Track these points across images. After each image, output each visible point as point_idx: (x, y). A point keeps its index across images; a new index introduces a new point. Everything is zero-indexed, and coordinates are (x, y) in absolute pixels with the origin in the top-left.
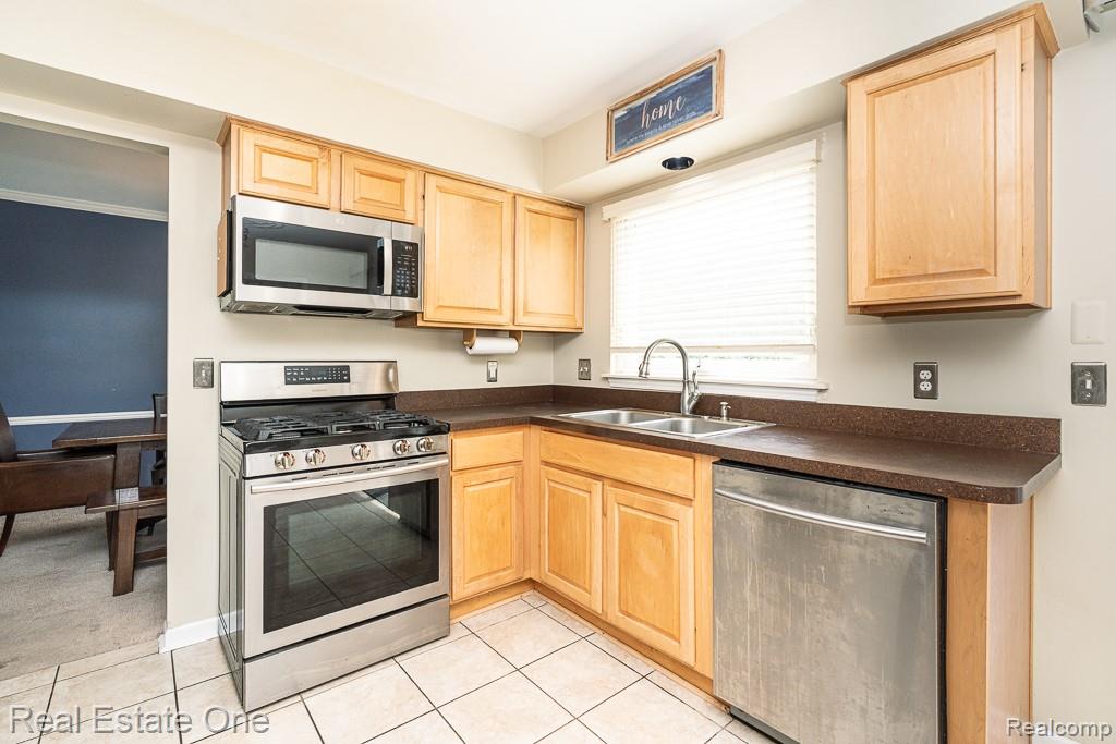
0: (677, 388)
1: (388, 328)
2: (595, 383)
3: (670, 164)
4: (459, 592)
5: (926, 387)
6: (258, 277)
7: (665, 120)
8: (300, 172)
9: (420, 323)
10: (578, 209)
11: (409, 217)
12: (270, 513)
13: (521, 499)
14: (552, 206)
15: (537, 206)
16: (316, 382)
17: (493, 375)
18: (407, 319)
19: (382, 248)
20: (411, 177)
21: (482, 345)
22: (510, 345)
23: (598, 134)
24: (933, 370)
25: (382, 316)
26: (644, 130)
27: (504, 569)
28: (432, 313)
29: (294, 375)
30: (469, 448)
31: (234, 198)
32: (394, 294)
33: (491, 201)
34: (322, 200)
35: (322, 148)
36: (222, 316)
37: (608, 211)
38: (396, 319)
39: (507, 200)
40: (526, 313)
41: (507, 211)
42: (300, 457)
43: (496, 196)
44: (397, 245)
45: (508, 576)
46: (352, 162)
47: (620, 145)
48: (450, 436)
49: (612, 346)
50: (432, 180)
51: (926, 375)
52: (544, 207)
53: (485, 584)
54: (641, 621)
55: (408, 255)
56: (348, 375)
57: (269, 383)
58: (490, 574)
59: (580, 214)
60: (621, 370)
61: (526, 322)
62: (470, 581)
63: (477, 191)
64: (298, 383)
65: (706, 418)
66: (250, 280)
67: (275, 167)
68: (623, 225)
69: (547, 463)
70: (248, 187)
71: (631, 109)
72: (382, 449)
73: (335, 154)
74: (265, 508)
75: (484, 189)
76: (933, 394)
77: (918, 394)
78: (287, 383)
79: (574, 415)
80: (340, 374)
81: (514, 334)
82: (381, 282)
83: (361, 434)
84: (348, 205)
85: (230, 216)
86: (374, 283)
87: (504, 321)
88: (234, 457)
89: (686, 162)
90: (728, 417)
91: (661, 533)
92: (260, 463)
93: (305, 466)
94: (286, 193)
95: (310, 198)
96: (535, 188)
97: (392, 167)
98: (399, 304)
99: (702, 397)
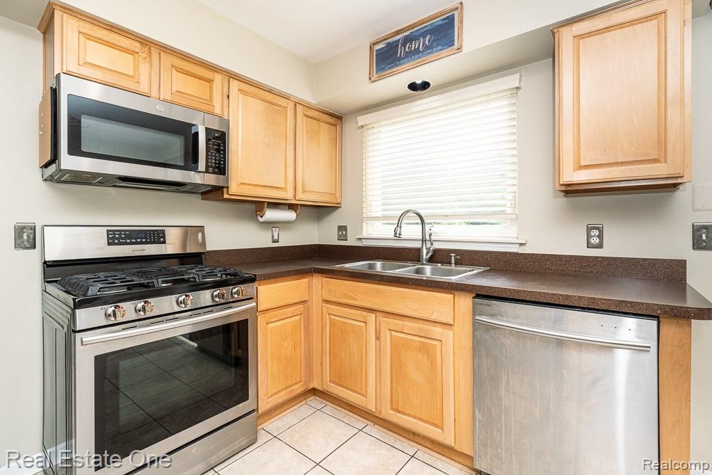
0: (418, 245)
1: (196, 200)
2: (351, 242)
3: (413, 87)
4: (263, 406)
5: (595, 241)
6: (83, 149)
7: (417, 52)
8: (121, 62)
9: (226, 196)
10: (337, 118)
11: (217, 111)
12: (101, 361)
13: (307, 330)
14: (321, 114)
15: (312, 113)
16: (132, 243)
17: (276, 237)
18: (213, 193)
19: (197, 134)
20: (218, 78)
21: (270, 215)
22: (291, 215)
23: (363, 62)
24: (599, 229)
25: (192, 190)
26: (400, 59)
27: (296, 383)
28: (234, 188)
29: (115, 237)
30: (270, 293)
31: (58, 76)
32: (207, 171)
33: (280, 106)
34: (144, 88)
35: (143, 44)
36: (44, 185)
37: (362, 120)
38: (203, 193)
39: (291, 105)
40: (304, 191)
41: (290, 113)
42: (129, 309)
43: (283, 102)
44: (209, 132)
45: (299, 389)
46: (168, 60)
47: (380, 69)
48: (256, 284)
49: (364, 215)
50: (235, 84)
51: (596, 232)
52: (315, 114)
53: (282, 397)
54: (409, 415)
55: (219, 140)
56: (164, 237)
57: (92, 245)
58: (285, 389)
59: (339, 121)
60: (376, 232)
61: (304, 197)
62: (271, 396)
63: (268, 96)
64: (120, 244)
65: (439, 265)
66: (75, 149)
67: (100, 55)
68: (375, 131)
69: (327, 302)
70: (73, 68)
71: (389, 43)
72: (203, 297)
73: (155, 51)
74: (96, 358)
75: (276, 97)
76: (600, 246)
77: (589, 246)
78: (109, 244)
79: (347, 266)
80: (157, 236)
81: (291, 207)
82: (196, 160)
83: (184, 285)
84: (166, 95)
85: (55, 93)
86: (190, 161)
87: (288, 196)
88: (62, 314)
89: (425, 85)
90: (456, 264)
91: (426, 350)
92: (85, 317)
93: (134, 317)
94: (109, 78)
95: (133, 86)
96: (312, 100)
97: (203, 69)
98: (211, 180)
99: (436, 252)
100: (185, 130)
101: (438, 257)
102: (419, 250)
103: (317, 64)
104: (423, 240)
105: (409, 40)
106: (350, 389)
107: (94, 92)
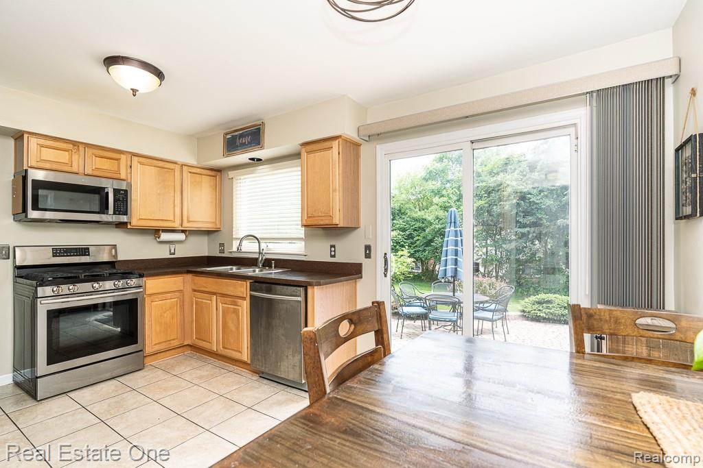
0: (256, 256)
1: (112, 229)
2: (226, 255)
3: (253, 159)
4: (149, 349)
5: (333, 253)
6: (40, 207)
7: (244, 144)
8: (63, 157)
9: (129, 227)
10: (218, 171)
11: (123, 176)
13: (182, 306)
14: (203, 170)
15: (194, 170)
16: (71, 256)
17: (172, 251)
18: (121, 225)
19: (108, 193)
20: (123, 157)
21: (165, 237)
22: (182, 237)
23: (220, 145)
24: (334, 246)
25: (108, 224)
26: (237, 146)
27: (173, 340)
28: (135, 222)
29: (57, 252)
30: (153, 283)
31: (26, 170)
32: (114, 213)
33: (169, 169)
34: (75, 169)
35: (74, 145)
36: (14, 223)
37: (231, 174)
38: (116, 224)
39: (177, 168)
40: (189, 221)
41: (177, 173)
42: (65, 289)
43: (172, 166)
44: (116, 191)
45: (176, 343)
46: (90, 152)
47: (228, 151)
48: (144, 279)
49: (234, 237)
50: (135, 159)
51: (333, 249)
52: (198, 171)
53: (162, 347)
54: (230, 349)
55: (123, 199)
56: (89, 252)
57: (41, 258)
58: (164, 342)
59: (219, 174)
60: (233, 249)
61: (187, 225)
62: (155, 344)
63: (161, 164)
64: (60, 256)
65: (266, 267)
66: (35, 208)
67: (49, 154)
68: (239, 181)
69: (195, 291)
70: (35, 164)
71: (233, 136)
72: (109, 285)
73: (81, 148)
74: (48, 311)
75: (165, 163)
76: (334, 256)
77: (332, 256)
78: (54, 256)
79: (209, 269)
80: (84, 251)
81: (183, 231)
82: (107, 209)
83: (97, 278)
84: (88, 171)
85: (25, 178)
86: (104, 208)
87: (177, 225)
88: (28, 291)
89: (259, 160)
92: (43, 291)
93: (68, 292)
94: (54, 167)
95: (68, 169)
96: (193, 162)
97: (113, 154)
98: (115, 218)
99: (266, 260)
100: (99, 191)
101: (267, 263)
102: (256, 259)
103: (198, 138)
104: (260, 253)
105: (241, 136)
106: (204, 341)
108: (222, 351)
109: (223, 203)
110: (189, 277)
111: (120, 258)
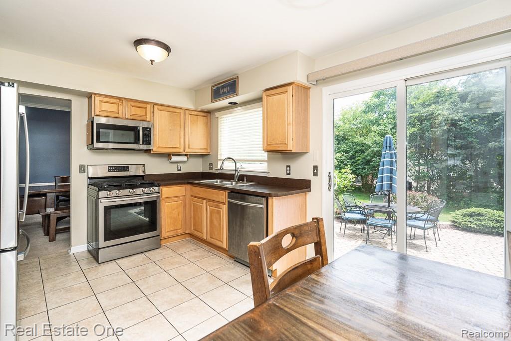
0: (233, 173)
1: (142, 154)
2: (214, 171)
3: (231, 103)
4: (163, 235)
5: (288, 172)
6: (101, 140)
7: (225, 93)
8: (113, 108)
9: (152, 152)
10: (208, 113)
11: (148, 119)
12: (107, 209)
13: (184, 207)
14: (199, 113)
15: (193, 113)
16: (119, 171)
17: (179, 168)
18: (148, 151)
19: (139, 130)
20: (148, 106)
21: (174, 159)
22: (184, 159)
23: (209, 93)
24: (289, 167)
25: (140, 150)
26: (221, 95)
27: (179, 229)
28: (156, 149)
29: (112, 168)
30: (167, 191)
31: (93, 117)
32: (143, 144)
33: (175, 112)
34: (120, 115)
35: (120, 100)
36: (88, 151)
37: (217, 114)
38: (145, 151)
39: (182, 112)
40: (189, 148)
41: (182, 115)
42: (114, 193)
43: (178, 110)
44: (144, 129)
45: (180, 232)
46: (129, 103)
47: (215, 98)
48: (161, 187)
49: (219, 159)
50: (156, 107)
51: (288, 168)
52: (195, 113)
53: (172, 234)
54: (214, 239)
55: (148, 133)
56: (129, 169)
57: (103, 172)
58: (174, 230)
59: (209, 114)
60: (218, 168)
61: (188, 151)
62: (167, 232)
63: (171, 109)
64: (112, 171)
65: (239, 182)
66: (98, 141)
67: (106, 107)
68: (222, 119)
69: (192, 196)
70: (97, 113)
71: (217, 87)
72: (139, 191)
73: (124, 102)
74: (104, 207)
75: (174, 109)
76: (289, 174)
77: (287, 174)
78: (109, 171)
79: (201, 181)
80: (126, 168)
81: (186, 155)
82: (139, 141)
83: (133, 186)
84: (128, 117)
85: (92, 122)
86: (137, 141)
87: (181, 151)
88: (94, 193)
89: (235, 103)
90: (246, 180)
92: (102, 194)
93: (116, 195)
94: (109, 114)
95: (116, 115)
96: (192, 107)
97: (142, 104)
98: (145, 147)
99: (240, 175)
100: (135, 129)
101: (241, 178)
102: (234, 175)
103: (195, 91)
104: (236, 171)
105: (223, 87)
106: (199, 232)
107: (103, 121)
108: (209, 239)
109: (212, 135)
110: (189, 187)
111: (147, 173)
